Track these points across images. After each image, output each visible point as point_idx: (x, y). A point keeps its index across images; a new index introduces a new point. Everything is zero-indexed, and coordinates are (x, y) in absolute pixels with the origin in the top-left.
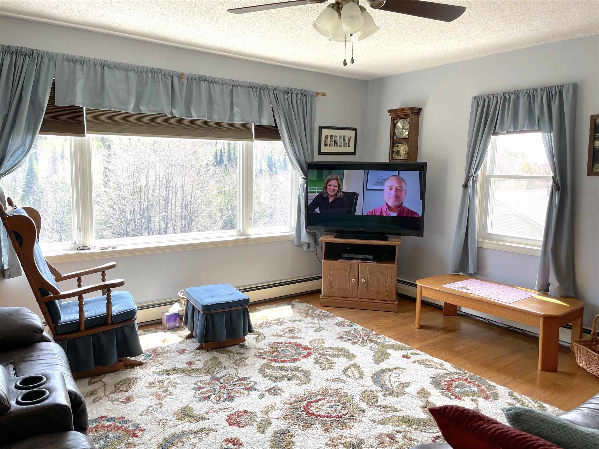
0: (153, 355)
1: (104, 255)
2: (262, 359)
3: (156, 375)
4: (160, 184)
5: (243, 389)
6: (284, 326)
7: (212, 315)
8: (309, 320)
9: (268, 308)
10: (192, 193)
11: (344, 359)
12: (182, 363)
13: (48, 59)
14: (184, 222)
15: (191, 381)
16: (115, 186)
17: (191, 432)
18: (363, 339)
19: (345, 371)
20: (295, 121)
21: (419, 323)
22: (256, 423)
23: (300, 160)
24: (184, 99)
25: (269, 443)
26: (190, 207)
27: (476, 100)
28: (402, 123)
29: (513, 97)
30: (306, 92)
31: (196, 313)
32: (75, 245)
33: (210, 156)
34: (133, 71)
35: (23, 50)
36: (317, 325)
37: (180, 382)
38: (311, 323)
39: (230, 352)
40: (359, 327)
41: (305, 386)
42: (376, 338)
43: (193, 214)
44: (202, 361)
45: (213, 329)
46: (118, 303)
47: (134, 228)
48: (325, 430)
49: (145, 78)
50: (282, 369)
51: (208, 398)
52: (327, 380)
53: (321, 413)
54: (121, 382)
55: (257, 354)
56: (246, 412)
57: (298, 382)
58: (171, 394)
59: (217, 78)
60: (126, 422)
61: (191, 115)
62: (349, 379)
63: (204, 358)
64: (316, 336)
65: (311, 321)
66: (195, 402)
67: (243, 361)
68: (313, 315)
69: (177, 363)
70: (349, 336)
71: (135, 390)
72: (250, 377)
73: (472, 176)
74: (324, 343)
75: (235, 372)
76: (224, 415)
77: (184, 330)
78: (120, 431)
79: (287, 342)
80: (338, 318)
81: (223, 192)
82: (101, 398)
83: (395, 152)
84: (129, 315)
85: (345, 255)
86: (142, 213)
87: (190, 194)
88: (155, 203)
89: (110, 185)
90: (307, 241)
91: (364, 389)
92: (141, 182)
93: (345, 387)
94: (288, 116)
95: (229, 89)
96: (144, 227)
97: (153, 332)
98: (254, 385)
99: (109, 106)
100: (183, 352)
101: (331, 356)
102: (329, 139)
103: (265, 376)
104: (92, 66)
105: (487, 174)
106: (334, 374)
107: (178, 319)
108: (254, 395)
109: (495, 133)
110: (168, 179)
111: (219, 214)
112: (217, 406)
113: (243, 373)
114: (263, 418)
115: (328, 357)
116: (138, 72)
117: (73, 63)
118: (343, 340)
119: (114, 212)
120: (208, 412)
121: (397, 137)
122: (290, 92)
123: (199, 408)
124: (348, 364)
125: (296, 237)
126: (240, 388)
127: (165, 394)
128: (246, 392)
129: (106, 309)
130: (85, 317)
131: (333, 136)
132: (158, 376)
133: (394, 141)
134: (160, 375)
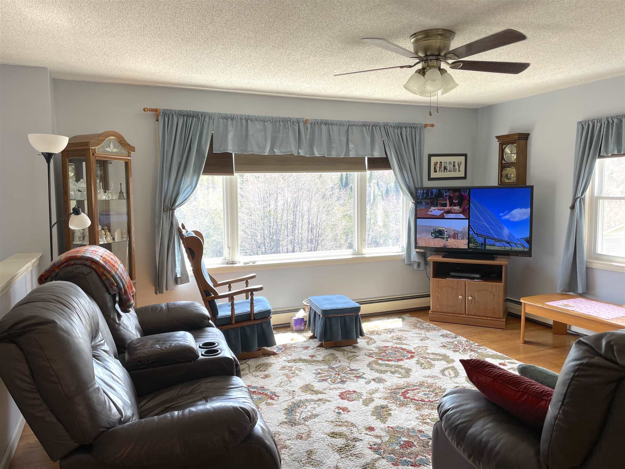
0: (284, 349)
1: (247, 268)
2: (371, 358)
3: (286, 363)
4: (288, 209)
5: (353, 377)
6: (393, 334)
7: (330, 319)
8: (417, 331)
9: (380, 320)
10: (318, 217)
11: (444, 362)
12: (306, 356)
13: (208, 118)
14: (310, 246)
15: (313, 368)
16: (248, 211)
17: (312, 400)
18: (464, 349)
19: (443, 372)
20: (404, 152)
21: (523, 338)
22: (362, 400)
23: (410, 187)
24: (308, 140)
25: (371, 412)
26: (316, 231)
27: (580, 125)
28: (510, 148)
29: (615, 121)
30: (415, 125)
31: (317, 317)
32: (225, 260)
33: (335, 179)
34: (269, 122)
35: (192, 113)
36: (424, 335)
37: (304, 368)
38: (418, 334)
39: (345, 350)
40: (463, 339)
41: (405, 379)
42: (477, 348)
43: (318, 237)
44: (322, 355)
45: (331, 330)
46: (258, 305)
47: (264, 252)
48: (416, 409)
49: (278, 125)
50: (387, 365)
51: (326, 380)
52: (425, 377)
53: (416, 398)
54: (260, 365)
55: (367, 353)
56: (355, 392)
57: (399, 376)
58: (297, 375)
59: (335, 121)
60: (265, 390)
61: (314, 153)
62: (444, 377)
63: (322, 354)
64: (420, 344)
65: (418, 332)
66: (316, 382)
67: (355, 358)
68: (421, 327)
69: (302, 356)
70: (452, 345)
71: (270, 371)
72: (359, 369)
73: (579, 197)
74: (427, 349)
75: (348, 365)
76: (338, 392)
77: (308, 332)
78: (262, 395)
79: (393, 347)
80: (445, 331)
81: (348, 215)
82: (247, 374)
83: (504, 176)
84: (266, 315)
85: (453, 274)
86: (271, 237)
87: (316, 217)
88: (283, 227)
89: (243, 210)
90: (417, 260)
91: (457, 385)
92: (271, 206)
93: (440, 383)
94: (398, 147)
95: (345, 128)
96: (273, 251)
97: (283, 333)
98: (362, 375)
99: (252, 151)
100: (307, 348)
101: (431, 359)
102: (438, 165)
103: (371, 369)
104: (240, 121)
105: (595, 196)
106: (432, 372)
107: (303, 323)
108: (362, 381)
109: (600, 156)
110: (295, 203)
111: (344, 237)
112: (332, 386)
113: (354, 366)
114: (367, 397)
115: (429, 360)
116: (273, 122)
117: (226, 119)
118: (446, 348)
119: (246, 236)
120: (325, 389)
121: (505, 161)
122: (399, 127)
123: (318, 386)
124: (446, 366)
125: (407, 257)
126: (352, 377)
127: (293, 375)
128: (355, 379)
129: (250, 309)
130: (235, 313)
131: (443, 163)
132: (288, 363)
133: (503, 165)
134: (289, 362)
